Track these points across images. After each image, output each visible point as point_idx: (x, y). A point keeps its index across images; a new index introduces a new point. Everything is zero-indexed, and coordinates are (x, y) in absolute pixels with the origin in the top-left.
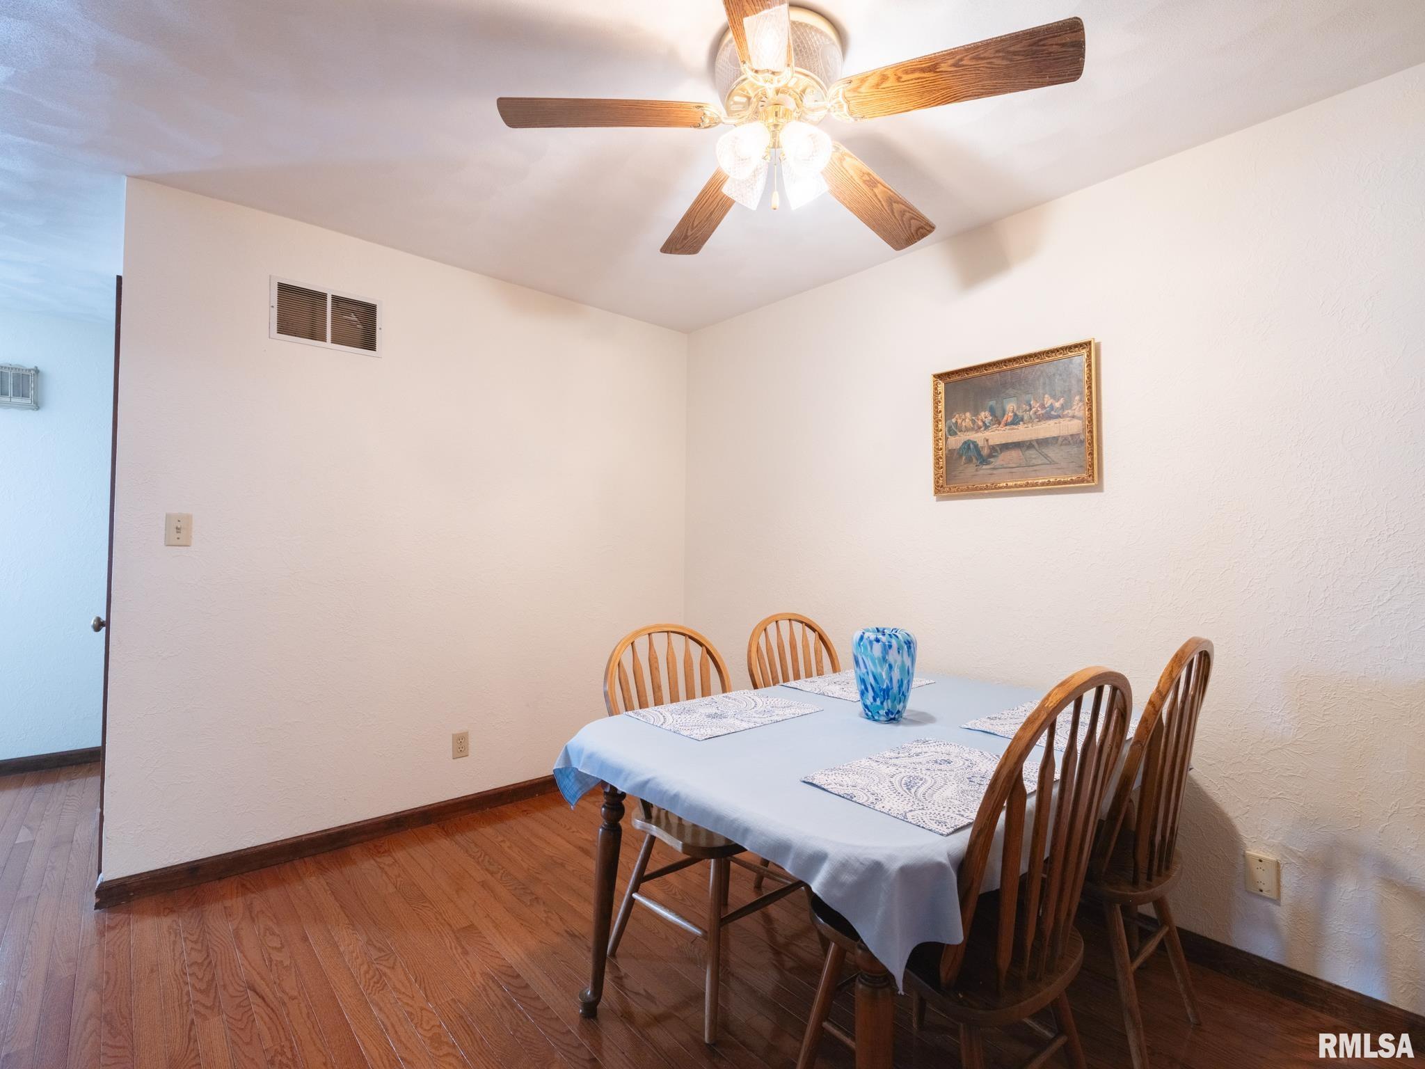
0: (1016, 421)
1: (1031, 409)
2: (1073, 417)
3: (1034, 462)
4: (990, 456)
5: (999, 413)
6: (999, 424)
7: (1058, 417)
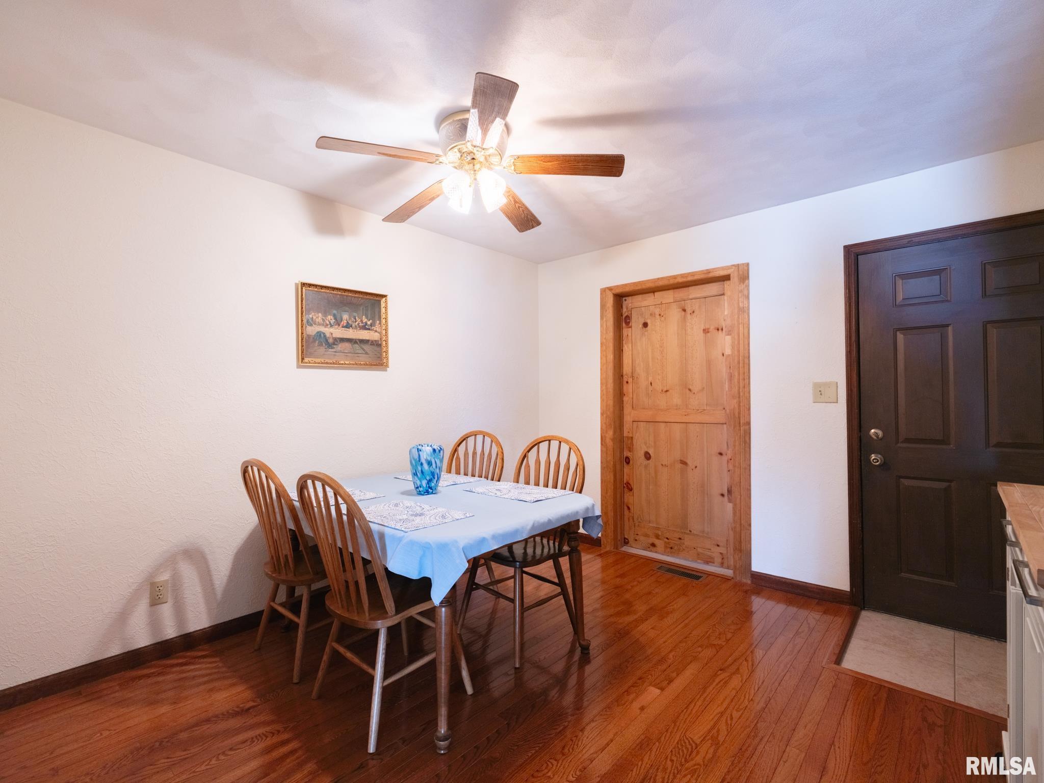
0: (348, 326)
1: (356, 322)
2: (376, 331)
3: (358, 351)
4: (334, 344)
5: (339, 319)
6: (339, 325)
7: (369, 329)
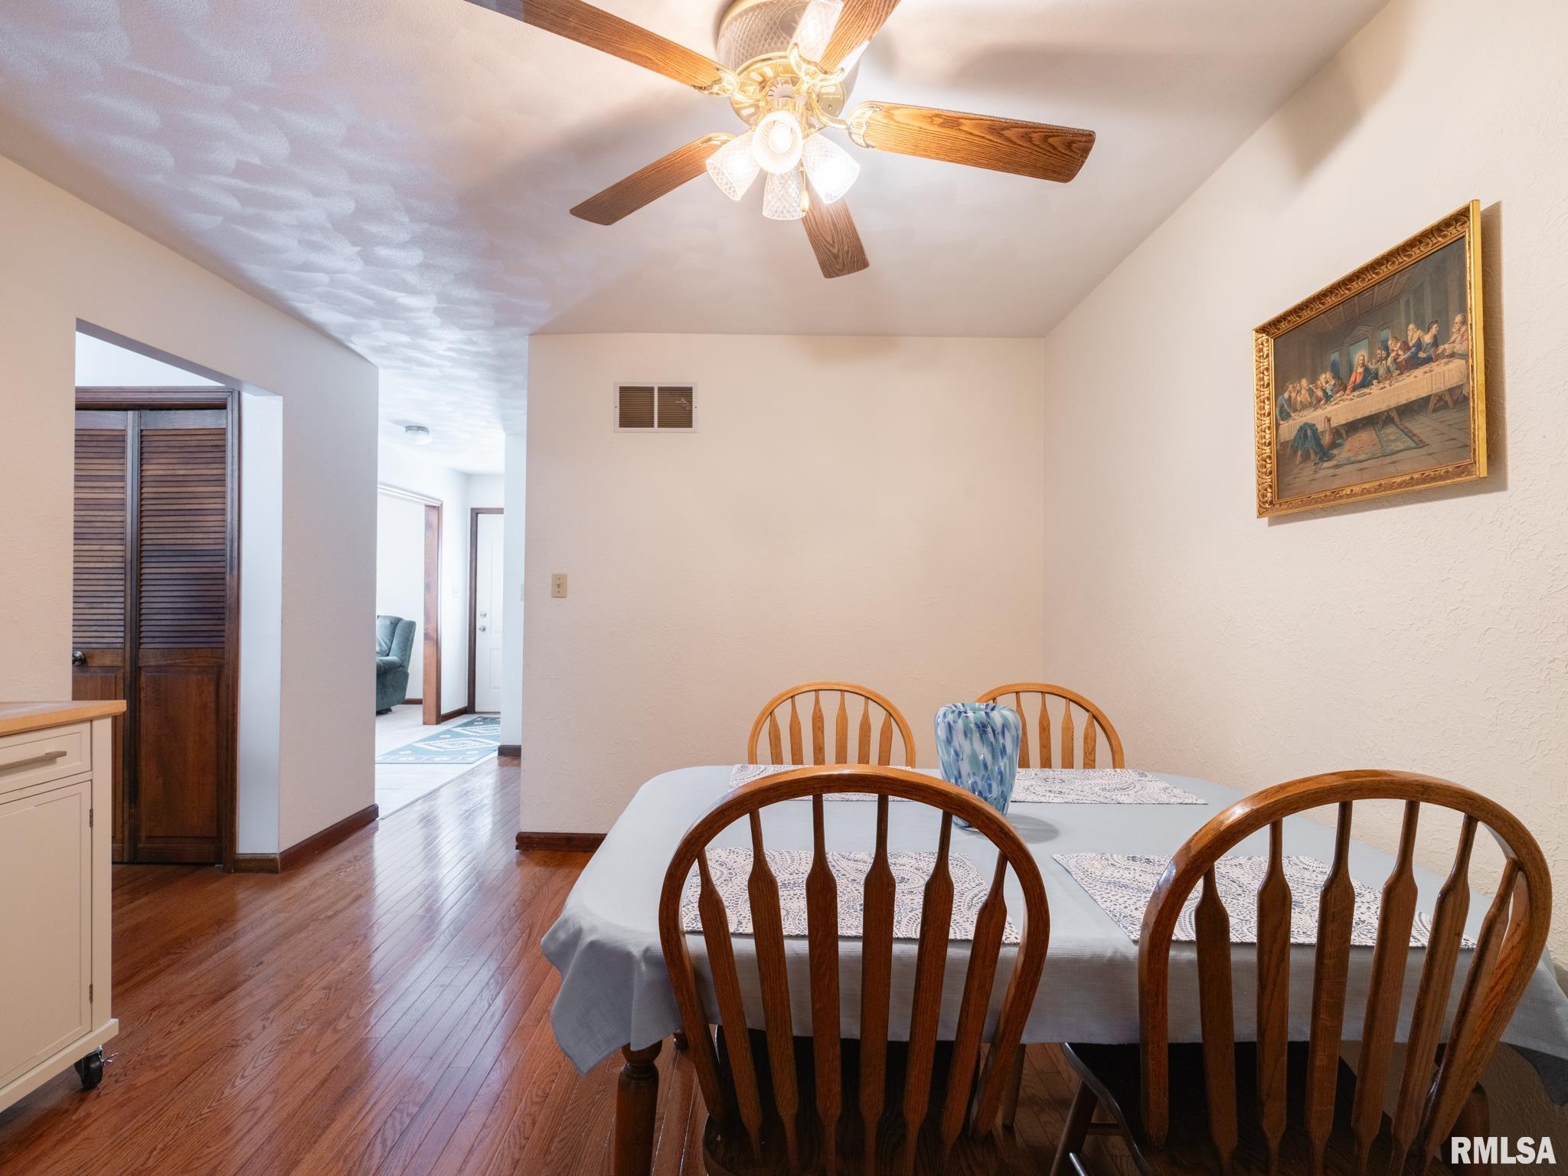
0: (1370, 378)
1: (1388, 355)
2: (1453, 355)
3: (1394, 447)
4: (1334, 445)
5: (1343, 372)
6: (1345, 389)
7: (1429, 360)
